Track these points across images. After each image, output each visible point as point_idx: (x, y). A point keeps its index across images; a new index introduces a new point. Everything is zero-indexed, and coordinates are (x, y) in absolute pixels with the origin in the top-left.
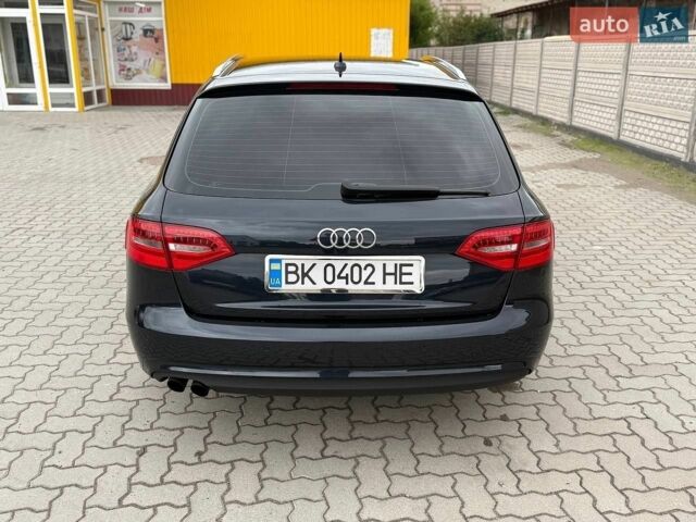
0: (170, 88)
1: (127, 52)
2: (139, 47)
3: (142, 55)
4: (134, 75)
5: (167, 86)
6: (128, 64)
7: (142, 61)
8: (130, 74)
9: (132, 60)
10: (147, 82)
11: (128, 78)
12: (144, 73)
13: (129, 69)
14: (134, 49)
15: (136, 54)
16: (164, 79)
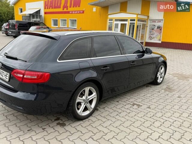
0: (161, 43)
1: (152, 33)
2: (155, 32)
3: (156, 34)
4: (152, 39)
5: (160, 42)
6: (152, 36)
7: (155, 35)
8: (152, 38)
9: (153, 35)
10: (155, 41)
11: (151, 39)
12: (155, 38)
13: (152, 37)
14: (154, 32)
15: (154, 33)
16: (160, 40)
